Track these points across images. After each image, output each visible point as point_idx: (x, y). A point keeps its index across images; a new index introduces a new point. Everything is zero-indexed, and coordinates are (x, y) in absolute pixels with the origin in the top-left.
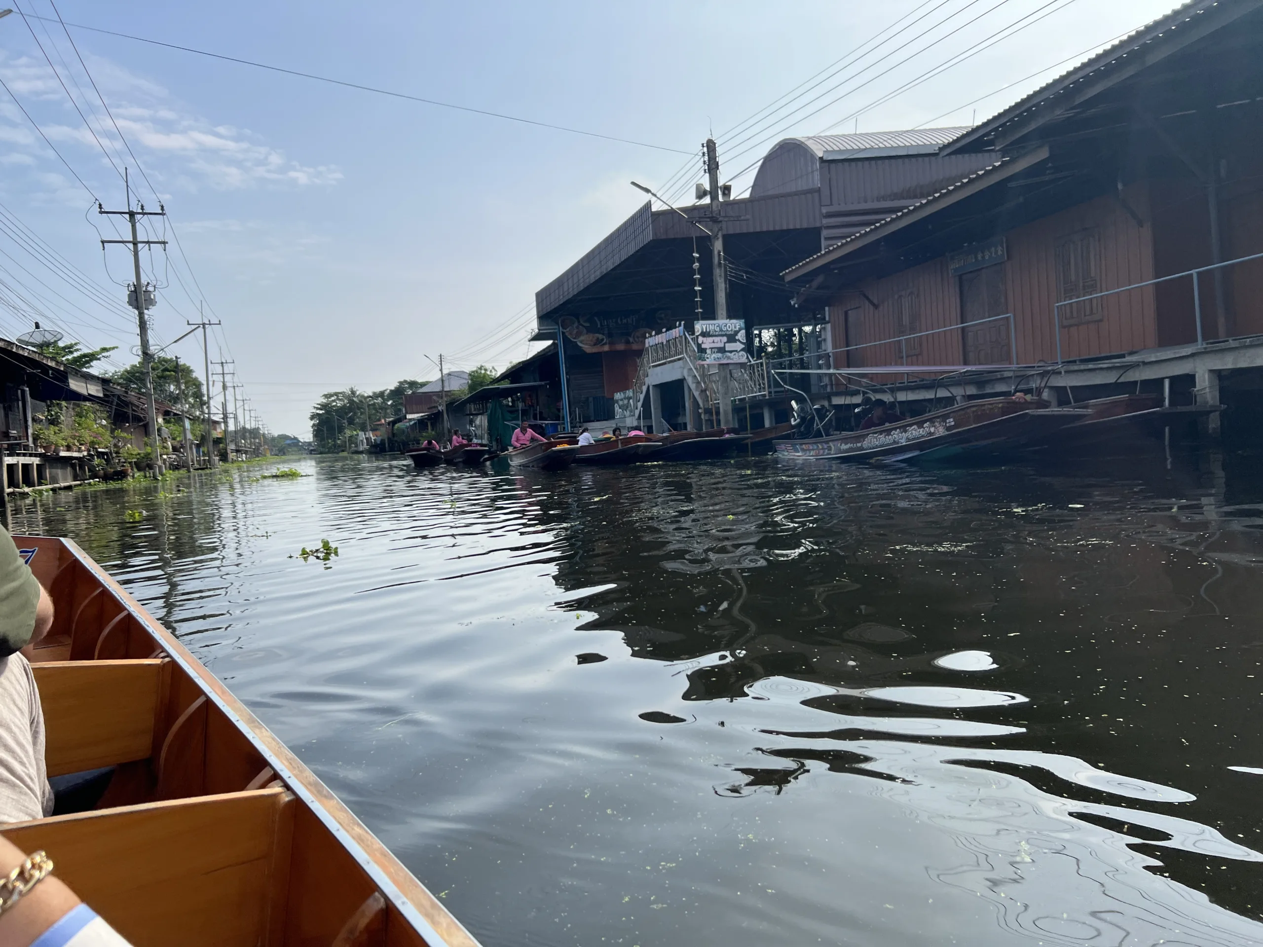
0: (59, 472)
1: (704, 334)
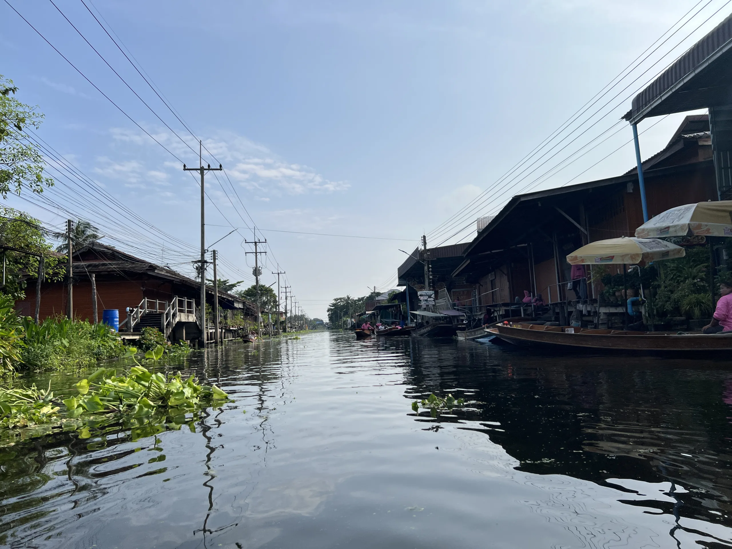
1: (421, 295)
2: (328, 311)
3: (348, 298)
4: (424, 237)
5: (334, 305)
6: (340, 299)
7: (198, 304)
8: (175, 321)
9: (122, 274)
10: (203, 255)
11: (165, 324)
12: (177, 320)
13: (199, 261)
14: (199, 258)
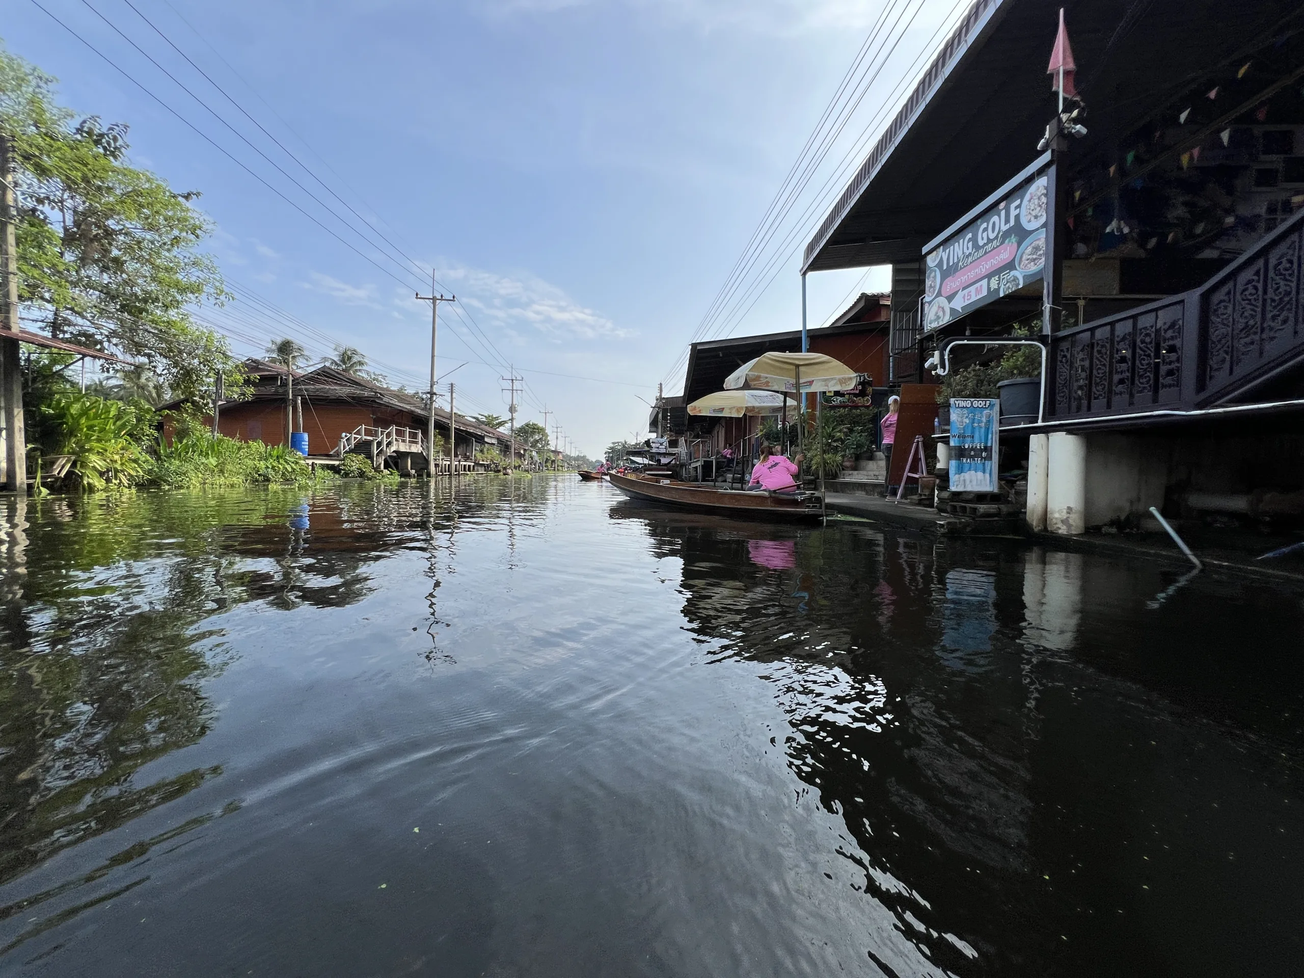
0: (479, 468)
2: (606, 453)
3: (626, 443)
4: (661, 384)
5: (611, 448)
6: (618, 443)
7: (425, 434)
8: (390, 450)
9: (349, 400)
10: (432, 387)
11: (376, 452)
12: (393, 448)
13: (428, 393)
14: (428, 389)
